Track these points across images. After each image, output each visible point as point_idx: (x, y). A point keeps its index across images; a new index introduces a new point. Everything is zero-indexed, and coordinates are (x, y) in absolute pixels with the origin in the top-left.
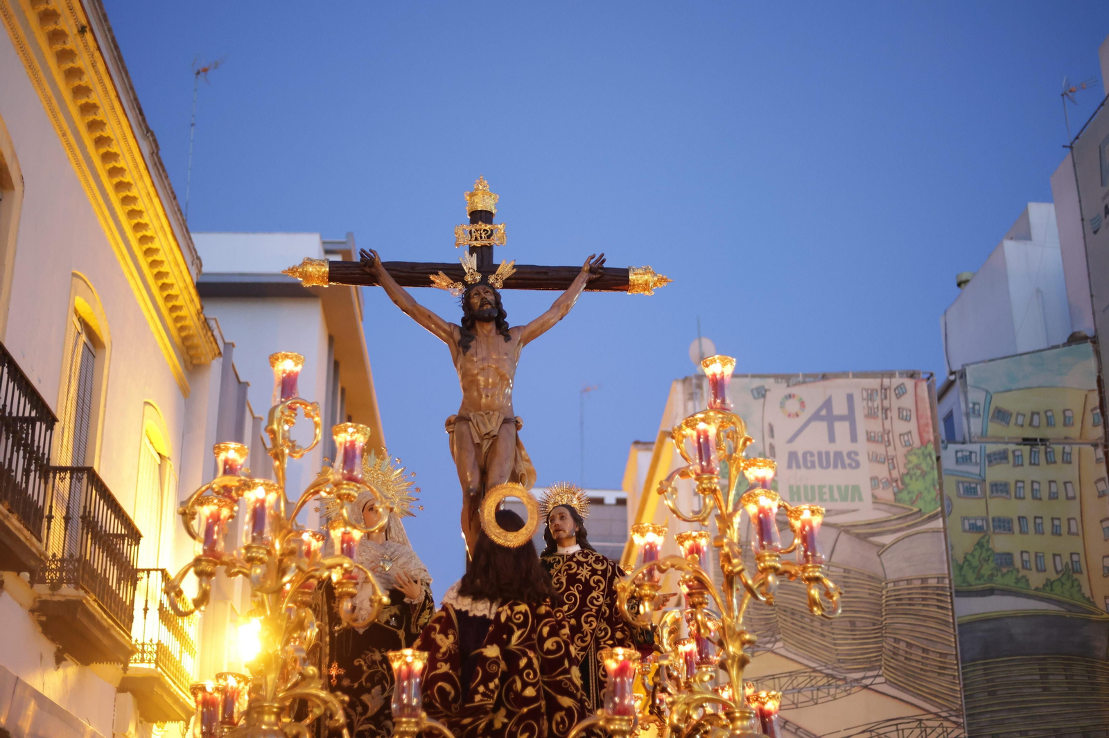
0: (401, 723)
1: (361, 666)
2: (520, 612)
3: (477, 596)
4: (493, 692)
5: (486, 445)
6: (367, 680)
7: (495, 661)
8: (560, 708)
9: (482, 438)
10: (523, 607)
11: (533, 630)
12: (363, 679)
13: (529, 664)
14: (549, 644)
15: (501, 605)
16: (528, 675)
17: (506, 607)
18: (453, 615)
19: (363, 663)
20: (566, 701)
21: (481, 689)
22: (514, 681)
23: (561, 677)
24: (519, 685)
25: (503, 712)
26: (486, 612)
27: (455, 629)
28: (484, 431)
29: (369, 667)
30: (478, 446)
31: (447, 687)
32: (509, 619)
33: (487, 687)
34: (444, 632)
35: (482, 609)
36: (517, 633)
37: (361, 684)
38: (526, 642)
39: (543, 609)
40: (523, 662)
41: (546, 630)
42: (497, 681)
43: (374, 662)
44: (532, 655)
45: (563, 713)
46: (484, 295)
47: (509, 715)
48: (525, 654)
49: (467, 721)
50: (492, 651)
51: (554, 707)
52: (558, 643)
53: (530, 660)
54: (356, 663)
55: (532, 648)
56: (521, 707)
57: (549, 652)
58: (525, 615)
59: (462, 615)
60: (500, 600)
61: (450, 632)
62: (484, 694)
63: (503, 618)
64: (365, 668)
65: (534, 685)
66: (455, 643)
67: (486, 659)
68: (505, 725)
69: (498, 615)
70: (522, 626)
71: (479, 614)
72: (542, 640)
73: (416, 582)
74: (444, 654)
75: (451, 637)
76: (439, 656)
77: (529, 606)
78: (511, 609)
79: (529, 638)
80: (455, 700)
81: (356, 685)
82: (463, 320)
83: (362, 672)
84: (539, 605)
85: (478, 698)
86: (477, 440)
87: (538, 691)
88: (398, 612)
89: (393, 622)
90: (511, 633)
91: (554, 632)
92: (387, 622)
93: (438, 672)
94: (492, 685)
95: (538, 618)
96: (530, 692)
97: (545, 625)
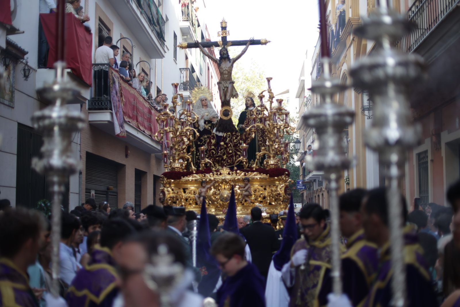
0: (202, 162)
1: (202, 139)
2: (229, 134)
3: (219, 132)
4: (222, 152)
5: (226, 89)
6: (204, 142)
7: (223, 146)
8: (237, 154)
9: (225, 87)
10: (229, 133)
11: (231, 138)
12: (203, 142)
13: (231, 146)
14: (235, 141)
15: (224, 133)
16: (230, 148)
17: (225, 134)
18: (215, 136)
19: (203, 138)
20: (239, 153)
21: (220, 152)
22: (227, 149)
23: (238, 148)
24: (228, 150)
25: (225, 156)
26: (221, 135)
27: (215, 138)
28: (225, 86)
29: (204, 139)
30: (224, 90)
31: (213, 151)
32: (226, 136)
33: (221, 151)
34: (213, 139)
35: (221, 134)
36: (228, 139)
37: (202, 143)
38: (230, 141)
39: (234, 133)
40: (229, 145)
41: (234, 138)
42: (223, 150)
43: (205, 138)
44: (231, 143)
45: (238, 156)
46: (224, 52)
47: (227, 156)
48: (230, 144)
49: (217, 158)
50: (222, 143)
51: (236, 154)
52: (237, 141)
53: (231, 145)
54: (201, 138)
55: (231, 142)
56: (229, 155)
57: (235, 143)
58: (230, 135)
59: (217, 135)
60: (224, 132)
61: (214, 139)
62: (220, 153)
63: (225, 136)
64: (203, 139)
65: (231, 150)
66: (215, 142)
67: (221, 145)
68: (226, 158)
69: (224, 135)
70: (229, 137)
71: (220, 135)
72: (234, 140)
73: (214, 118)
74: (213, 144)
75: (214, 140)
76: (212, 144)
77: (231, 133)
78: (227, 134)
79: (230, 140)
80: (215, 154)
81: (201, 144)
82: (220, 58)
83: (203, 141)
84: (233, 132)
85: (219, 154)
86: (223, 88)
87: (232, 151)
88: (211, 125)
89: (210, 128)
90: (227, 139)
91: (236, 138)
92: (208, 128)
93: (212, 148)
94: (222, 151)
95: (233, 135)
96: (231, 152)
97: (234, 137)
